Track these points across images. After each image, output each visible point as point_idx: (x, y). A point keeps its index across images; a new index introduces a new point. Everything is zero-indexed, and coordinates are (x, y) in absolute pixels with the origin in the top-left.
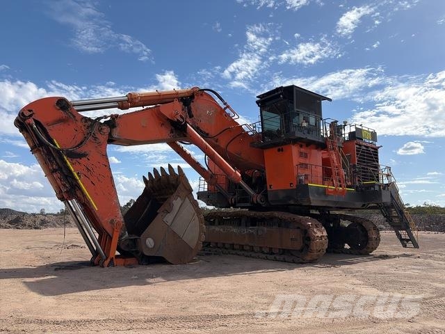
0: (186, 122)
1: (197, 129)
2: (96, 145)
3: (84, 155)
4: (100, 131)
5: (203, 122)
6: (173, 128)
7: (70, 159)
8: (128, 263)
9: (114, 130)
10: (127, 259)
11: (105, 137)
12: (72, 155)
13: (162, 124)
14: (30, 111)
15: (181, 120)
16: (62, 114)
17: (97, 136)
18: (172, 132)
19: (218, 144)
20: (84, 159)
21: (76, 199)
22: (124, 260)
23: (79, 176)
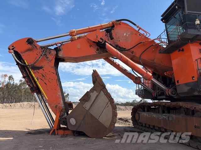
0: (105, 42)
1: (117, 47)
2: (48, 61)
3: (41, 68)
4: (50, 53)
5: (121, 41)
6: (98, 47)
7: (33, 70)
8: (66, 134)
9: (60, 52)
10: (65, 131)
11: (53, 56)
12: (34, 68)
13: (90, 46)
14: (13, 46)
15: (101, 41)
16: (29, 46)
17: (48, 56)
18: (98, 50)
19: (133, 54)
20: (41, 70)
21: (37, 94)
22: (63, 131)
23: (38, 80)
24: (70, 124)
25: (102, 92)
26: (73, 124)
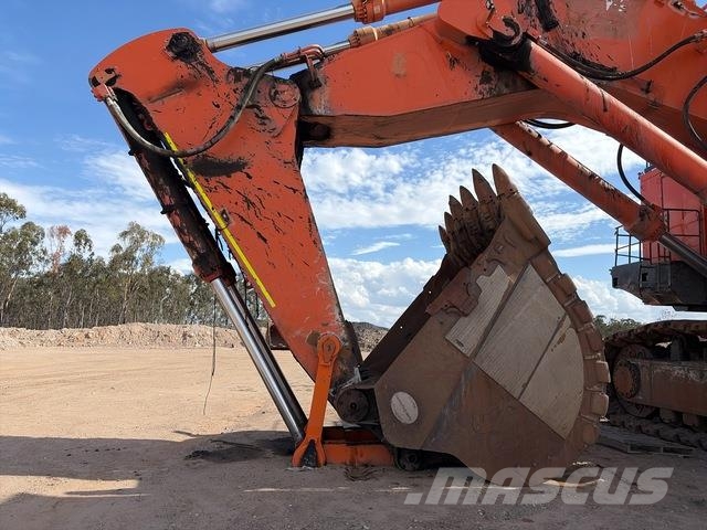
0: (527, 36)
1: (574, 60)
2: (267, 137)
3: (237, 166)
4: (273, 99)
5: (591, 37)
6: (489, 68)
7: (202, 178)
8: (362, 460)
9: (316, 94)
10: (360, 448)
11: (287, 113)
12: (209, 168)
13: (453, 62)
14: (109, 71)
15: (509, 32)
16: (181, 69)
17: (266, 112)
18: (485, 79)
19: (651, 97)
20: (237, 175)
21: (223, 279)
22: (349, 448)
23: (226, 220)
24: (394, 419)
25: (531, 271)
26: (405, 420)
